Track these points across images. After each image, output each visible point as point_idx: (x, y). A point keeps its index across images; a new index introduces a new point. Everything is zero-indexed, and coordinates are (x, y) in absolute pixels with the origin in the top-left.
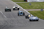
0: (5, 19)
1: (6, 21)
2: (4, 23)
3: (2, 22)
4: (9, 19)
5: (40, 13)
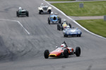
0: (27, 37)
1: (29, 42)
2: (25, 45)
3: (21, 44)
4: (36, 37)
5: (102, 24)
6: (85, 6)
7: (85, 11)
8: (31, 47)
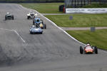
0: (23, 45)
1: (25, 49)
2: (21, 52)
4: (31, 45)
6: (74, 18)
7: (74, 23)
8: (26, 54)
